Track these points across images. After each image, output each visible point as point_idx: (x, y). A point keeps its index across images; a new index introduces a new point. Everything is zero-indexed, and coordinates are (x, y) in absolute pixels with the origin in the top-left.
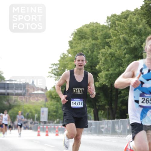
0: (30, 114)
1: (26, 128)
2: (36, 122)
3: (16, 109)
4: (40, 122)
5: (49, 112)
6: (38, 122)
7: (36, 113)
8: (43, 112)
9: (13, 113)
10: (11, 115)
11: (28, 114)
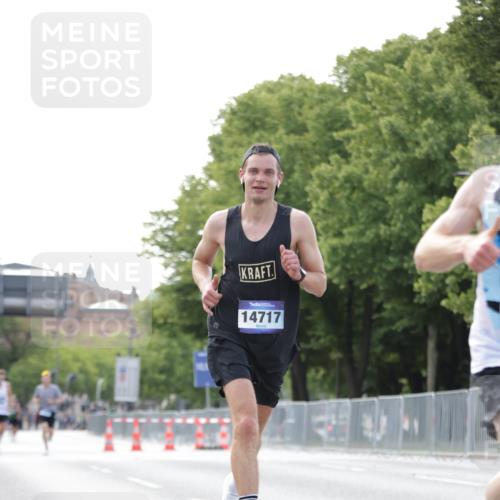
0: (81, 378)
1: (67, 424)
2: (100, 403)
3: (33, 360)
4: (114, 404)
5: (143, 372)
6: (107, 405)
7: (101, 375)
8: (123, 371)
9: (23, 374)
10: (19, 379)
11: (73, 379)
